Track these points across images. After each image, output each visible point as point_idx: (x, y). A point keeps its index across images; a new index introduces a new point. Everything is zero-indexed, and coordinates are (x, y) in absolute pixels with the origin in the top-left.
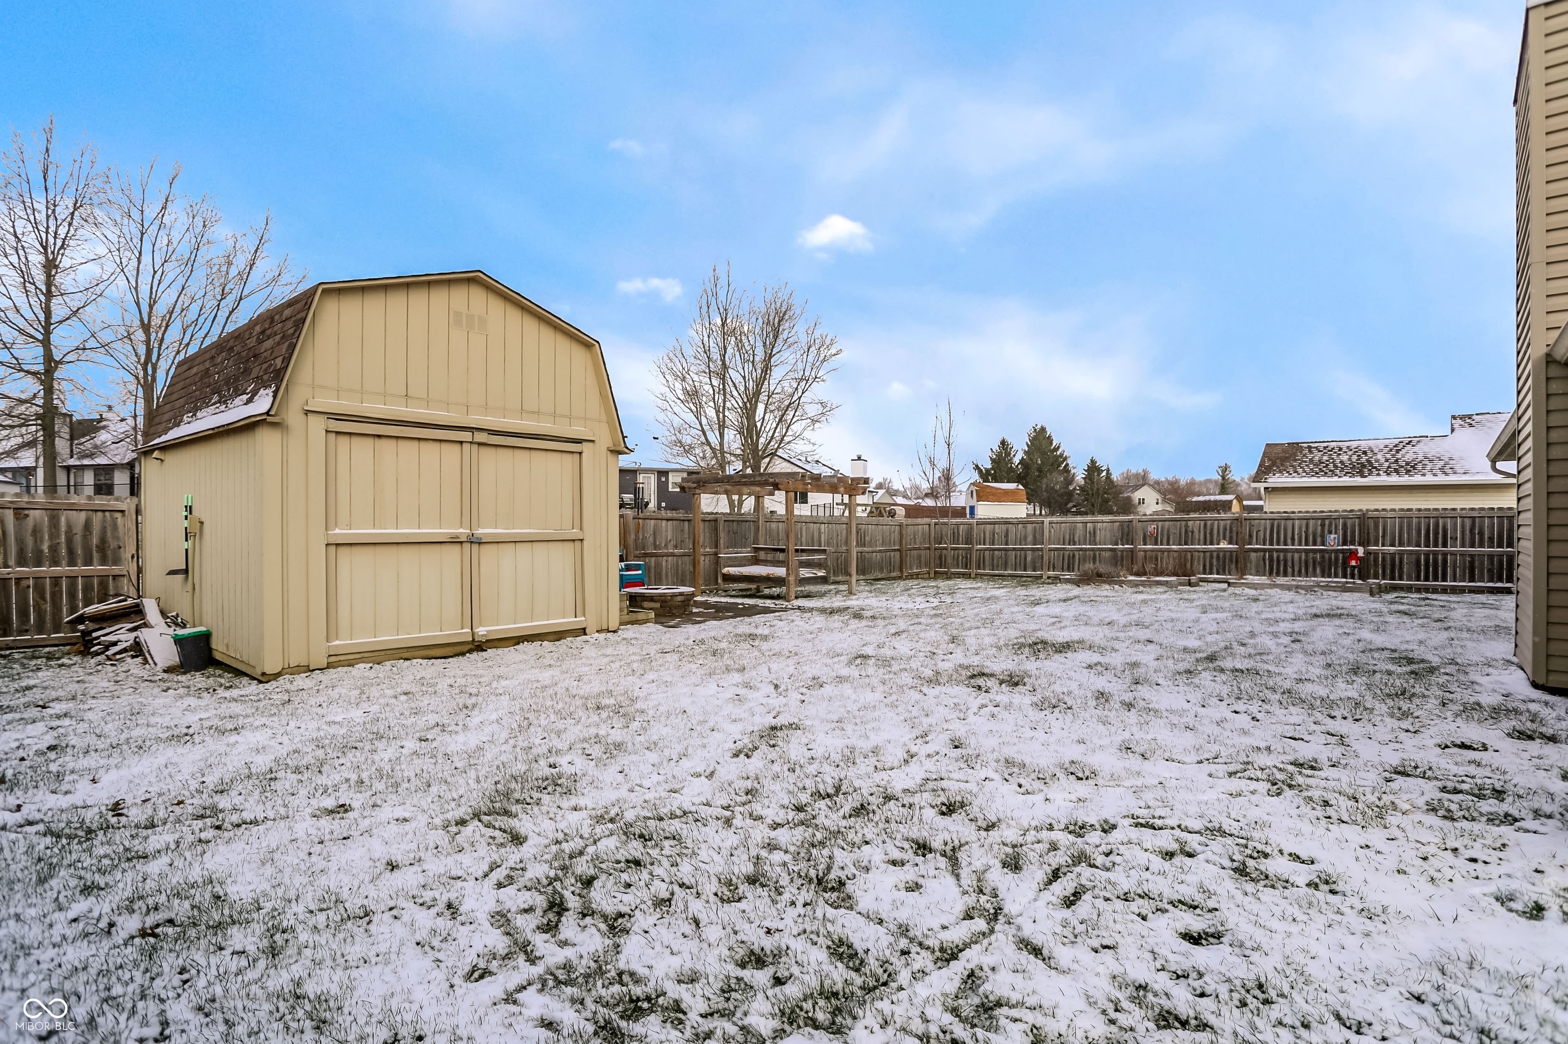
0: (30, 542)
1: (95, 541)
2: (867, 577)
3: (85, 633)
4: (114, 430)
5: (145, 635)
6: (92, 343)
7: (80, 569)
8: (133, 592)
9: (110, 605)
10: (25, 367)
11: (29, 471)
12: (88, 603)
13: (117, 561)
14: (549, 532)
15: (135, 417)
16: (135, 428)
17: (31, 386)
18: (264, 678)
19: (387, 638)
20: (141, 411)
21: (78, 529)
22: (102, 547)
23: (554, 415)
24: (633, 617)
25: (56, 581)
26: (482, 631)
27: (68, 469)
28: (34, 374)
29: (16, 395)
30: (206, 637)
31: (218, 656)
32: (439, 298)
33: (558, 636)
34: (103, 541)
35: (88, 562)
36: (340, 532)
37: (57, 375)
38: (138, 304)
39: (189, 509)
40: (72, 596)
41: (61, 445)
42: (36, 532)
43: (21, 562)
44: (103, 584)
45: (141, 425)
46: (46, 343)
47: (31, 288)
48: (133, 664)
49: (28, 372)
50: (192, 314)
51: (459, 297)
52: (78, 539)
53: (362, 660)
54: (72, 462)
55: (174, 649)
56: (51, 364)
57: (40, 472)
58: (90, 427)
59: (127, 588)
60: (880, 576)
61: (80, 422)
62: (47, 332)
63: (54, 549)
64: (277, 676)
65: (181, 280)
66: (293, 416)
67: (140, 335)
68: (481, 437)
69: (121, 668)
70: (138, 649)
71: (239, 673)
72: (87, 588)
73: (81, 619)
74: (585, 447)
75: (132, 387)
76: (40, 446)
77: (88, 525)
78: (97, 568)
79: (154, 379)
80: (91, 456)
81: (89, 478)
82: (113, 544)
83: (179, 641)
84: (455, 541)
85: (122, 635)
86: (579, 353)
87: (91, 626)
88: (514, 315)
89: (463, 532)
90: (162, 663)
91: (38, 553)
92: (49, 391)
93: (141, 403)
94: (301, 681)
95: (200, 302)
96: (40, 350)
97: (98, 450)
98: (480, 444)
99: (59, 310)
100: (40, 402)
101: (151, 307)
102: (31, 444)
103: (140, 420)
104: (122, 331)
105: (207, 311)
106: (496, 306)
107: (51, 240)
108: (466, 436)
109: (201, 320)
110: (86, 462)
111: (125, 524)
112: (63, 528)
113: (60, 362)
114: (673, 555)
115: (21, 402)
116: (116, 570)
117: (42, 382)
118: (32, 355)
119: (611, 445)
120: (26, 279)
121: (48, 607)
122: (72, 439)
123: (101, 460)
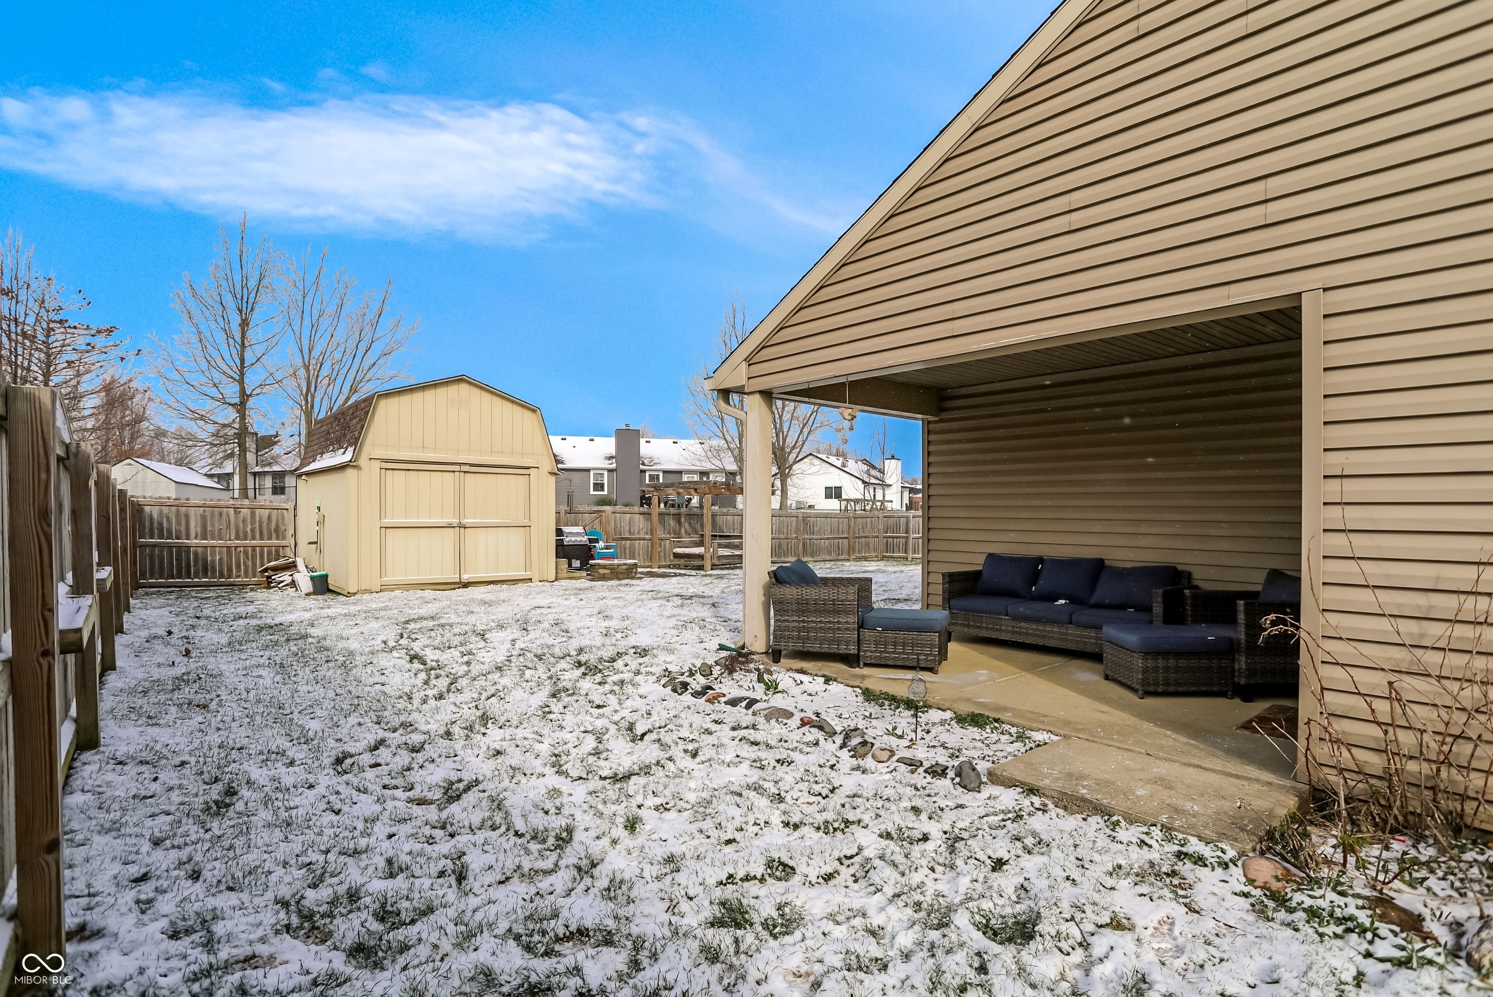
0: (241, 525)
1: (273, 526)
2: (816, 559)
3: (269, 577)
4: (286, 443)
5: (297, 576)
6: (270, 380)
7: (266, 542)
8: (292, 555)
9: (281, 562)
10: (228, 400)
11: (229, 476)
12: (269, 561)
13: (284, 538)
14: (508, 521)
15: (300, 435)
16: (300, 444)
17: (231, 415)
18: (349, 595)
19: (413, 578)
20: (304, 432)
21: (265, 519)
22: (277, 530)
23: (512, 453)
24: (571, 575)
25: (254, 548)
26: (465, 577)
27: (255, 474)
28: (233, 405)
29: (221, 421)
30: (326, 577)
31: (331, 587)
32: (441, 391)
33: (515, 581)
34: (277, 526)
35: (270, 538)
36: (387, 521)
37: (249, 405)
38: (301, 351)
39: (319, 508)
40: (262, 557)
41: (251, 457)
42: (244, 521)
43: (237, 538)
44: (277, 552)
45: (303, 442)
46: (241, 382)
47: (231, 341)
48: (291, 591)
49: (230, 404)
50: (337, 355)
51: (453, 389)
52: (265, 525)
53: (398, 589)
54: (258, 469)
55: (310, 584)
56: (244, 397)
57: (236, 478)
58: (267, 442)
59: (289, 553)
60: (828, 558)
61: (264, 438)
62: (242, 374)
63: (253, 530)
64: (355, 594)
65: (331, 329)
66: (363, 461)
67: (302, 373)
68: (467, 468)
69: (285, 593)
70: (293, 584)
71: (339, 594)
72: (269, 553)
73: (266, 570)
74: (531, 471)
75: (298, 413)
76: (236, 458)
77: (269, 517)
78: (274, 542)
79: (312, 407)
80: (270, 464)
81: (268, 482)
82: (282, 528)
83: (312, 578)
84: (450, 526)
85: (286, 577)
86: (528, 414)
87: (271, 573)
88: (486, 396)
89: (455, 521)
90: (305, 591)
91: (245, 533)
92: (243, 417)
93: (303, 422)
94: (366, 596)
95: (343, 345)
96: (236, 388)
97: (275, 460)
98: (465, 472)
99: (249, 357)
100: (237, 426)
101: (310, 352)
102: (231, 455)
103: (303, 437)
104: (291, 371)
105: (348, 351)
106: (475, 391)
107: (245, 305)
108: (457, 468)
109: (344, 360)
110: (267, 469)
111: (288, 516)
112: (257, 519)
113: (251, 395)
114: (643, 539)
115: (224, 426)
116: (284, 543)
117: (238, 412)
118: (232, 392)
119: (550, 470)
120: (229, 336)
121: (250, 563)
122: (257, 451)
123: (276, 468)
